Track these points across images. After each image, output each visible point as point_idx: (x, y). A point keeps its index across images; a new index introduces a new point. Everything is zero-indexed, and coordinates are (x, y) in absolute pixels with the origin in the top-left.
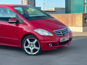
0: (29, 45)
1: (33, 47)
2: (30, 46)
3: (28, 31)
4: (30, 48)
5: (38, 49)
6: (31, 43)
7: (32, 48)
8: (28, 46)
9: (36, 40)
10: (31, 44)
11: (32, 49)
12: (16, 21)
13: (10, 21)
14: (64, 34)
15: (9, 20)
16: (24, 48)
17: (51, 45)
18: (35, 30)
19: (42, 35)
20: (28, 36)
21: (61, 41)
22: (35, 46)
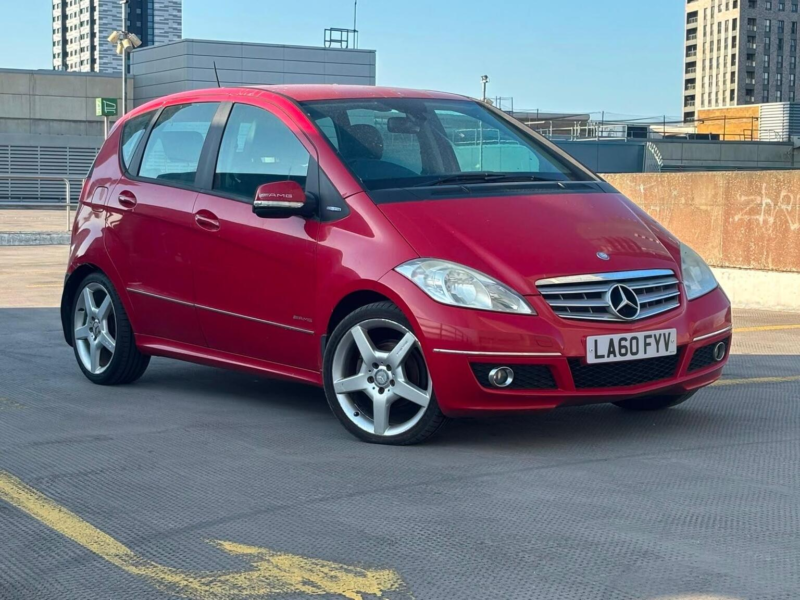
0: (364, 366)
1: (392, 383)
2: (371, 380)
3: (365, 272)
4: (372, 390)
5: (422, 398)
6: (379, 354)
7: (381, 391)
8: (360, 375)
9: (409, 339)
10: (376, 365)
11: (380, 399)
12: (299, 205)
13: (265, 203)
14: (628, 311)
15: (259, 193)
16: (337, 390)
17: (509, 380)
18: (406, 270)
19: (448, 300)
20: (358, 310)
21: (591, 359)
22: (401, 379)
